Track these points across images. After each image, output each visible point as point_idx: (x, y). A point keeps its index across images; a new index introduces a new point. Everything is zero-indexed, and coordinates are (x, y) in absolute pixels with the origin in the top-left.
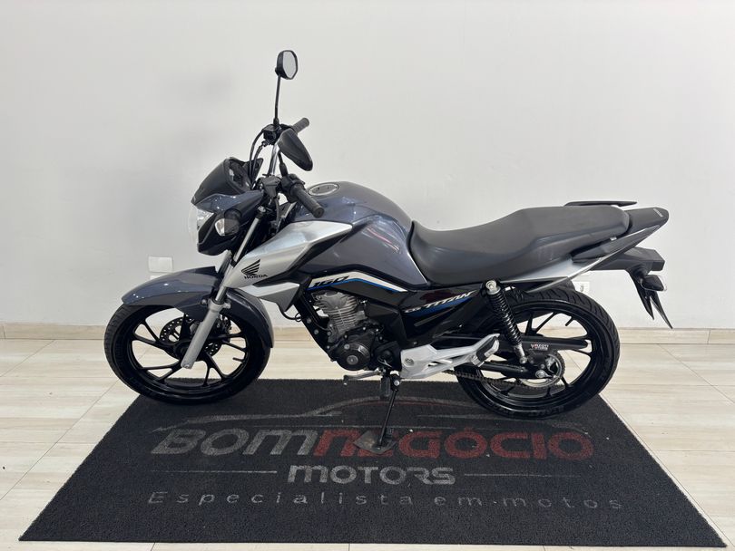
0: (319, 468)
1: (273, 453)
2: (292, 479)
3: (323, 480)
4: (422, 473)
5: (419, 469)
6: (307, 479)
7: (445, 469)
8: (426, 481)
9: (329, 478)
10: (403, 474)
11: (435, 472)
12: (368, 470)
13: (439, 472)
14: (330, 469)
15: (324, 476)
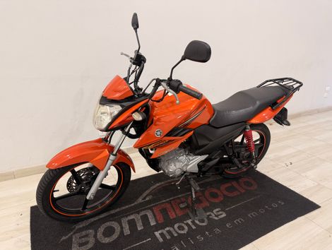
2: (161, 240)
3: (176, 235)
6: (168, 237)
9: (177, 233)
12: (189, 222)
14: (173, 228)
15: (174, 233)
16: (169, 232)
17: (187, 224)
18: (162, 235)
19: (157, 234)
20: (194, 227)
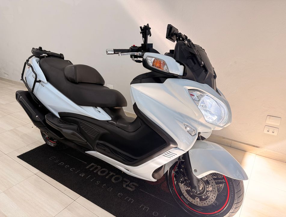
2: (87, 167)
3: (95, 172)
4: (127, 182)
5: (127, 180)
6: (91, 169)
7: (136, 184)
9: (97, 172)
10: (121, 179)
11: (131, 183)
12: (112, 174)
13: (132, 185)
14: (101, 169)
15: (97, 170)
16: (96, 168)
17: (108, 173)
18: (93, 166)
19: (92, 164)
20: (107, 177)
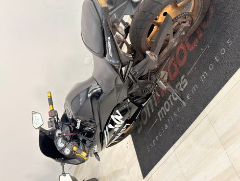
0: (162, 108)
1: (153, 111)
2: (161, 120)
3: (166, 114)
4: (179, 86)
6: (163, 117)
7: (183, 78)
8: (182, 90)
9: (166, 111)
11: (181, 81)
12: (170, 98)
14: (164, 107)
16: (163, 110)
17: (169, 101)
18: (160, 114)
20: (172, 104)
